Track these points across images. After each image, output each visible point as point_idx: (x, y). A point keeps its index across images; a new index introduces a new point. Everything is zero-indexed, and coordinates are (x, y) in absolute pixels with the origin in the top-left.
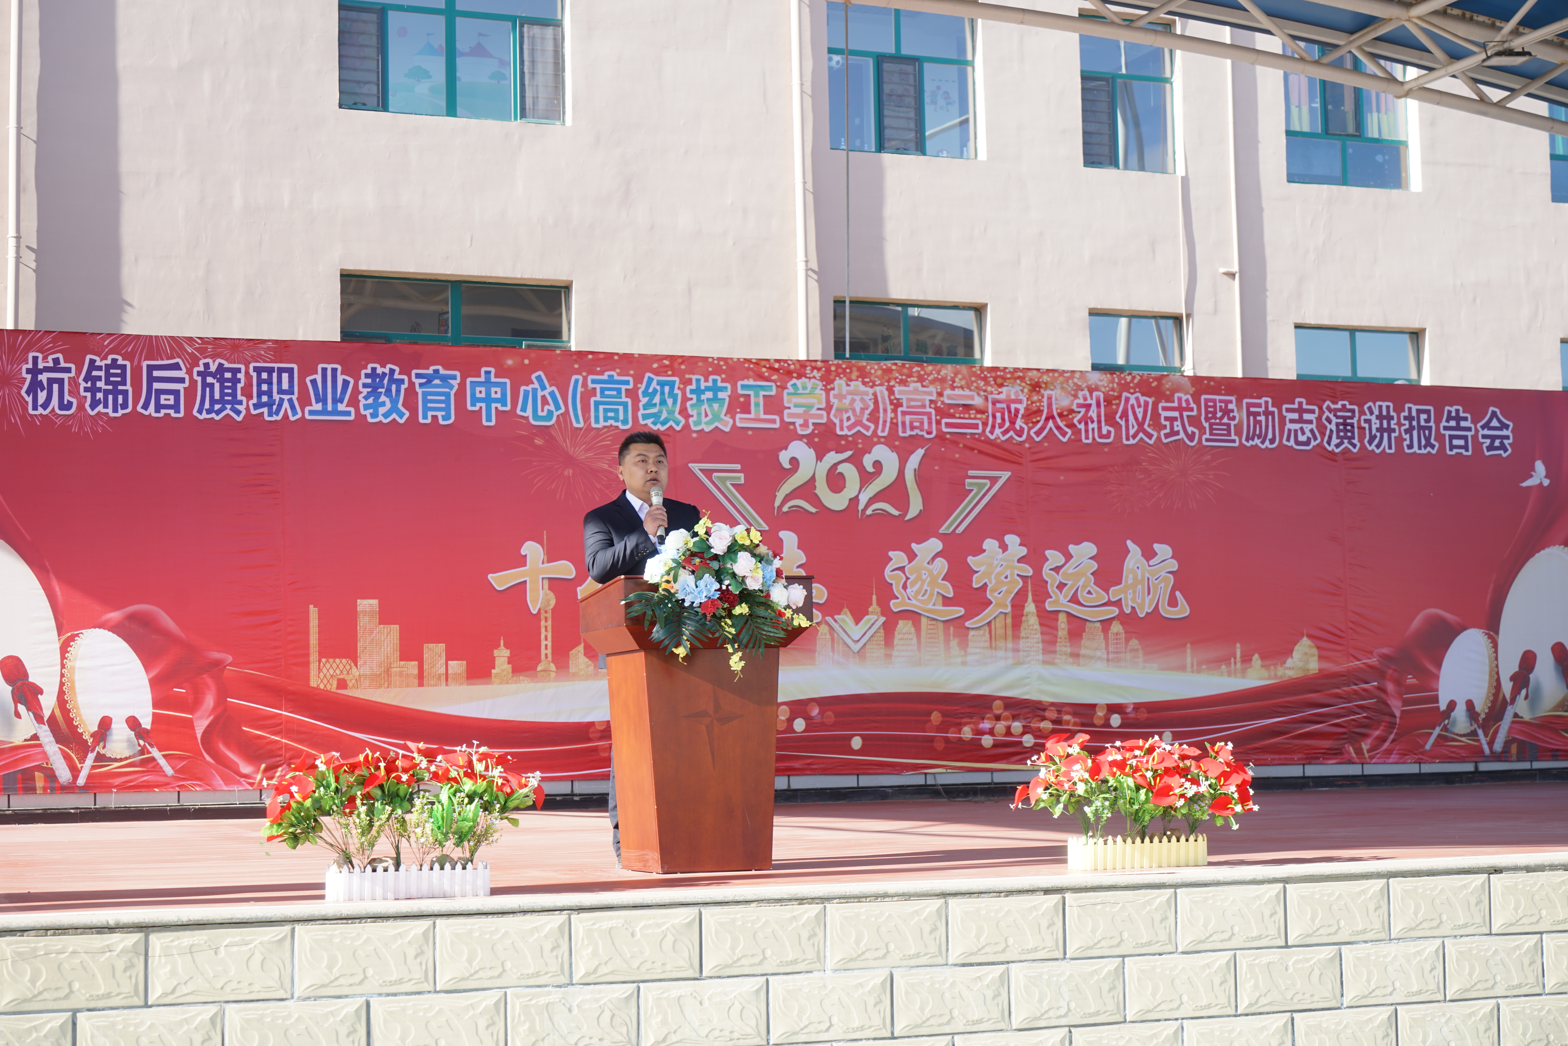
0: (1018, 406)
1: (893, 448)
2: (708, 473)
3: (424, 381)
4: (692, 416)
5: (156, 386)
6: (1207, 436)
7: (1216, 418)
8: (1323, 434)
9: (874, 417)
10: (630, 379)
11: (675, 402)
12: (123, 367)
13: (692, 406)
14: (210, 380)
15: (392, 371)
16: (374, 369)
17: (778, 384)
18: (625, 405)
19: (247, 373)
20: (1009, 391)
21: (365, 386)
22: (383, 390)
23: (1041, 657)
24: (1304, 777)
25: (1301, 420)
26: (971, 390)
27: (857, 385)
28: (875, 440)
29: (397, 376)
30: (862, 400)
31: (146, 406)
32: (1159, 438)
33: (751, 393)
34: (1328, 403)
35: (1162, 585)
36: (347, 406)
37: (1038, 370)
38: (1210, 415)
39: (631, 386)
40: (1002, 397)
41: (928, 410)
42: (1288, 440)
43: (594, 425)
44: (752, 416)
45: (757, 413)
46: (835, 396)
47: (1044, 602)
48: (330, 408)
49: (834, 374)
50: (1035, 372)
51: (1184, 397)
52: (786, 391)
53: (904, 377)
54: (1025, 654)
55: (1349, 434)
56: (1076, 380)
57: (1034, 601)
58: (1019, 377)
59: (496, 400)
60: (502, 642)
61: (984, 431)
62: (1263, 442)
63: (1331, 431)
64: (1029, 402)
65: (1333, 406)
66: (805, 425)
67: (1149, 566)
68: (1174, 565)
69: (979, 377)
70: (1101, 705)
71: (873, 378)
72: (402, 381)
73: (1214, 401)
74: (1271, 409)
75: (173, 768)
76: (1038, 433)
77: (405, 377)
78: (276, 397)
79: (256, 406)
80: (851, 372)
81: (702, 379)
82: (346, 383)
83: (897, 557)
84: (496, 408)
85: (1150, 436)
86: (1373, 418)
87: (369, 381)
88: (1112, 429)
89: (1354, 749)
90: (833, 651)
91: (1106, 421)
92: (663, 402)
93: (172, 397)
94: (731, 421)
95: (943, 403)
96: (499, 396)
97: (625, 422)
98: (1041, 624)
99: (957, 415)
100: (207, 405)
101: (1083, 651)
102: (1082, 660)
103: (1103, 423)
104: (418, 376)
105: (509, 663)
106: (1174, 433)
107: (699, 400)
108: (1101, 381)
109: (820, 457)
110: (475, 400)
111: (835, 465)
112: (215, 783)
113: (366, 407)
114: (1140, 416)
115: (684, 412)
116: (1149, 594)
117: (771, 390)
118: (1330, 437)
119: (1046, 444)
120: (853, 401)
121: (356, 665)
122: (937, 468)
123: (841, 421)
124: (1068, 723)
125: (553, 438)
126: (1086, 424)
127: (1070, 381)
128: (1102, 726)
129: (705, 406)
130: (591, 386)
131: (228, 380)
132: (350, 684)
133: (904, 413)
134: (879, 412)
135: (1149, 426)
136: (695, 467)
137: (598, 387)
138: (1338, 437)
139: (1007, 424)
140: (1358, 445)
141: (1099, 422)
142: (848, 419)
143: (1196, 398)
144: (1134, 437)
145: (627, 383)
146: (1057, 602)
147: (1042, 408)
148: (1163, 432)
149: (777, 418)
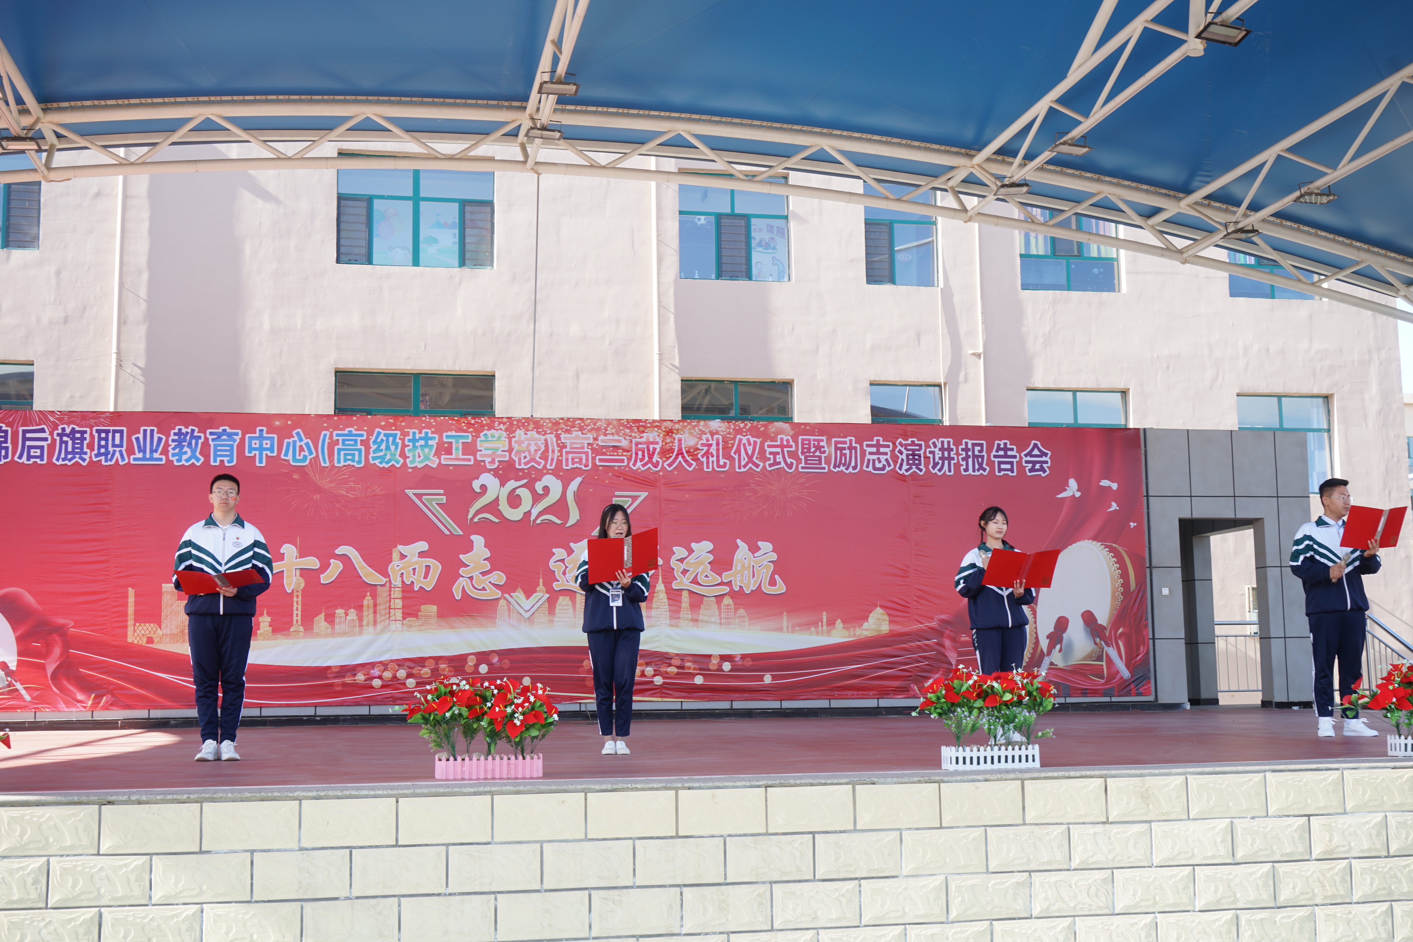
0: (655, 446)
1: (558, 477)
2: (419, 496)
3: (215, 437)
4: (409, 457)
5: (28, 443)
6: (803, 465)
7: (810, 452)
8: (896, 462)
9: (544, 456)
10: (365, 433)
11: (396, 448)
12: (6, 432)
13: (409, 450)
14: (65, 439)
15: (193, 431)
16: (180, 430)
17: (474, 434)
18: (360, 451)
19: (91, 433)
20: (651, 435)
21: (173, 441)
22: (186, 444)
23: (668, 622)
24: (878, 708)
25: (878, 453)
26: (619, 436)
27: (533, 434)
28: (545, 471)
29: (196, 434)
30: (536, 445)
31: (20, 457)
32: (764, 467)
33: (453, 441)
34: (900, 440)
35: (764, 571)
36: (161, 454)
37: (672, 421)
38: (805, 450)
39: (364, 438)
40: (643, 440)
41: (586, 450)
42: (867, 467)
43: (336, 465)
44: (453, 456)
45: (457, 454)
46: (516, 442)
47: (672, 583)
48: (148, 456)
49: (515, 426)
50: (669, 422)
51: (785, 438)
52: (479, 439)
53: (568, 428)
54: (656, 619)
55: (917, 462)
56: (701, 427)
57: (663, 582)
58: (657, 426)
59: (266, 449)
60: (265, 612)
61: (628, 463)
62: (847, 469)
63: (903, 460)
64: (664, 444)
65: (904, 442)
66: (493, 462)
67: (754, 557)
68: (774, 557)
69: (626, 427)
70: (715, 656)
71: (545, 429)
72: (200, 437)
73: (809, 440)
74: (854, 445)
75: (30, 696)
76: (670, 465)
77: (202, 435)
78: (111, 449)
79: (97, 456)
80: (528, 425)
81: (417, 431)
82: (160, 439)
83: (559, 553)
84: (266, 454)
85: (757, 466)
86: (937, 450)
87: (176, 437)
88: (728, 462)
89: (918, 687)
90: (509, 617)
91: (723, 455)
92: (388, 448)
93: (38, 451)
94: (438, 460)
95: (598, 445)
96: (268, 446)
97: (359, 462)
98: (668, 599)
99: (608, 453)
100: (63, 456)
101: (701, 618)
102: (700, 623)
103: (721, 457)
104: (211, 434)
105: (270, 626)
106: (776, 463)
107: (414, 446)
108: (720, 427)
109: (503, 484)
110: (251, 449)
111: (514, 490)
112: (59, 706)
113: (174, 455)
114: (750, 452)
115: (403, 455)
116: (753, 577)
117: (468, 439)
118: (901, 465)
119: (676, 473)
120: (529, 445)
121: (160, 627)
122: (591, 490)
123: (520, 459)
124: (689, 668)
125: (306, 474)
126: (708, 458)
127: (696, 428)
128: (717, 670)
129: (419, 450)
130: (335, 438)
131: (78, 439)
132: (156, 640)
133: (567, 453)
134: (548, 452)
135: (757, 459)
136: (410, 492)
137: (340, 438)
138: (908, 464)
139: (647, 459)
140: (924, 470)
141: (718, 456)
142: (525, 457)
143: (795, 439)
144: (745, 466)
145: (362, 435)
146: (681, 583)
147: (673, 447)
148: (767, 463)
149: (472, 457)
